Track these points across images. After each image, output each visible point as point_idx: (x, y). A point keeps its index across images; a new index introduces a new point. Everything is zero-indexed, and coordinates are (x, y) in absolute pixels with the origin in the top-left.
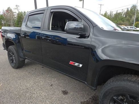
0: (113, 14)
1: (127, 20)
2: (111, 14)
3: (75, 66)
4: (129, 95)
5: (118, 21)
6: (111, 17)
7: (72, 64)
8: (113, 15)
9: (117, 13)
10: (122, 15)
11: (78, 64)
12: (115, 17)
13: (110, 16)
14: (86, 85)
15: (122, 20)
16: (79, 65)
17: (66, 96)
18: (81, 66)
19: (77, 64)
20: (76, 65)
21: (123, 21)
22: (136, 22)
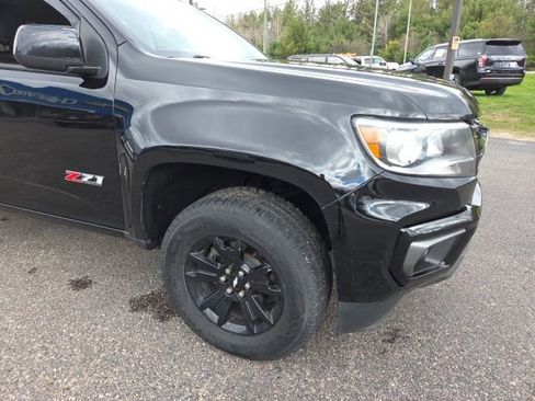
0: (314, 10)
1: (362, 33)
2: (307, 6)
3: (84, 184)
4: (220, 237)
5: (332, 39)
6: (309, 20)
7: (74, 180)
8: (316, 13)
9: (328, 7)
10: (345, 11)
11: (90, 177)
12: (321, 20)
13: (307, 15)
14: (127, 239)
15: (347, 33)
16: (94, 180)
17: (83, 293)
18: (100, 180)
19: (87, 177)
20: (85, 180)
21: (349, 38)
22: (390, 42)
